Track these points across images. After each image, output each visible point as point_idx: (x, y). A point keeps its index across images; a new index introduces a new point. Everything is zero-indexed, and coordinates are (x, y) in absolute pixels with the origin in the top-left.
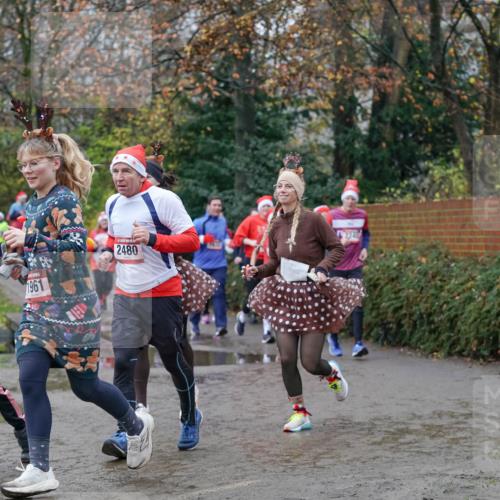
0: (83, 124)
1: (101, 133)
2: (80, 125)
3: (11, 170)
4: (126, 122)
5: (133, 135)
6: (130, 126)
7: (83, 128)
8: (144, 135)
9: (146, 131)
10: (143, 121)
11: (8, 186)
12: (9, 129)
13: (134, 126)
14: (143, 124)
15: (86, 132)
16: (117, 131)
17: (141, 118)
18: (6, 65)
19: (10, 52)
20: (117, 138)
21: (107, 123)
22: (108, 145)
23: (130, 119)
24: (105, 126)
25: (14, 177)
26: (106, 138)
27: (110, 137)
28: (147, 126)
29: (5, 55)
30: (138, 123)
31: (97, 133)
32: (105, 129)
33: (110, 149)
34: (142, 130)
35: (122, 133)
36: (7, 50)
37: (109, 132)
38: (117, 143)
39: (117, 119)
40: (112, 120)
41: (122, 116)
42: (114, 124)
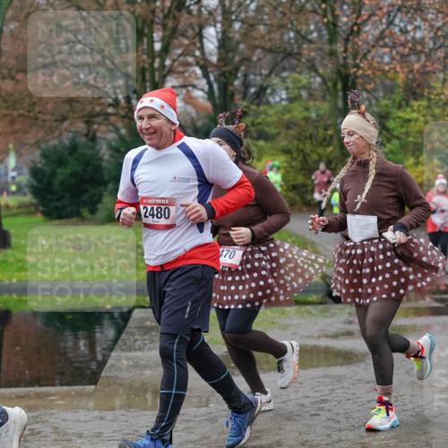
0: (384, 98)
1: (400, 107)
2: (381, 99)
3: (320, 139)
4: (422, 96)
5: (429, 107)
6: (425, 100)
7: (384, 102)
8: (439, 107)
9: (441, 103)
10: (438, 95)
11: (318, 154)
12: (317, 103)
13: (429, 99)
14: (437, 98)
15: (387, 106)
16: (415, 104)
17: (435, 92)
18: (313, 46)
19: (315, 35)
20: (414, 111)
21: (406, 98)
22: (407, 117)
23: (426, 94)
24: (404, 100)
25: (324, 146)
26: (405, 111)
27: (409, 110)
28: (440, 99)
29: (310, 37)
30: (432, 97)
31: (396, 106)
32: (404, 103)
33: (409, 121)
34: (437, 103)
35: (419, 106)
36: (311, 33)
37: (408, 105)
38: (415, 115)
39: (414, 94)
40: (409, 94)
41: (418, 91)
42: (411, 98)
